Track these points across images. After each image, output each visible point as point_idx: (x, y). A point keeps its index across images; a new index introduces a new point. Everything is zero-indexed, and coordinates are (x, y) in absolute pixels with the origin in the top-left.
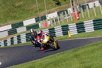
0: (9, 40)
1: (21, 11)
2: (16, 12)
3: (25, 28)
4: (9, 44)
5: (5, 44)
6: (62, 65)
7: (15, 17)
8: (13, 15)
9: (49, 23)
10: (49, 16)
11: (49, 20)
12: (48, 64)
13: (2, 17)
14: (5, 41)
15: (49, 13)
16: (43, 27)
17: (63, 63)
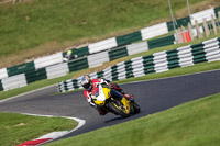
1: (136, 9)
2: (125, 10)
3: (146, 44)
7: (123, 22)
8: (118, 16)
10: (197, 18)
11: (194, 27)
12: (173, 123)
13: (95, 23)
14: (100, 74)
15: (197, 11)
17: (203, 121)
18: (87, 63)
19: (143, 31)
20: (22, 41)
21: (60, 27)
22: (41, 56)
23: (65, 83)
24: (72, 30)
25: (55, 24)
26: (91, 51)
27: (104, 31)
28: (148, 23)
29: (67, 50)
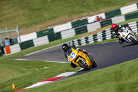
0: (100, 35)
3: (123, 17)
4: (100, 40)
5: (95, 40)
7: (109, 4)
13: (92, 4)
14: (95, 36)
18: (86, 29)
19: (122, 9)
20: (46, 15)
21: (70, 7)
22: (58, 24)
23: (73, 42)
24: (78, 8)
25: (67, 4)
26: (89, 22)
27: (97, 9)
28: (125, 3)
29: (74, 21)
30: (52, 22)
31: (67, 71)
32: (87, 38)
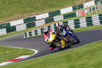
3: (62, 16)
5: (42, 32)
6: (99, 53)
7: (52, 6)
8: (50, 3)
9: (86, 11)
10: (86, 5)
11: (86, 9)
12: (85, 53)
13: (39, 6)
14: (42, 29)
16: (80, 15)
17: (100, 52)
19: (61, 10)
20: (5, 13)
21: (23, 7)
23: (26, 33)
24: (28, 9)
25: (21, 5)
26: (37, 19)
27: (43, 10)
28: (64, 6)
29: (26, 18)
30: (9, 18)
31: (25, 54)
32: (36, 31)
